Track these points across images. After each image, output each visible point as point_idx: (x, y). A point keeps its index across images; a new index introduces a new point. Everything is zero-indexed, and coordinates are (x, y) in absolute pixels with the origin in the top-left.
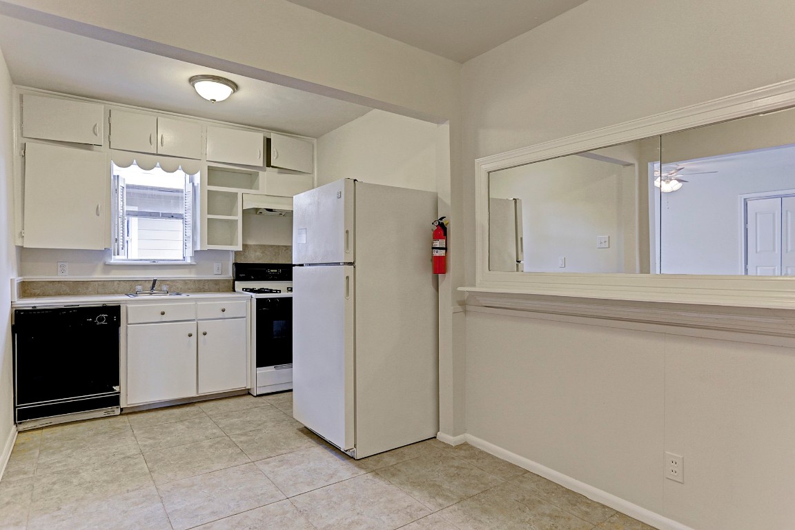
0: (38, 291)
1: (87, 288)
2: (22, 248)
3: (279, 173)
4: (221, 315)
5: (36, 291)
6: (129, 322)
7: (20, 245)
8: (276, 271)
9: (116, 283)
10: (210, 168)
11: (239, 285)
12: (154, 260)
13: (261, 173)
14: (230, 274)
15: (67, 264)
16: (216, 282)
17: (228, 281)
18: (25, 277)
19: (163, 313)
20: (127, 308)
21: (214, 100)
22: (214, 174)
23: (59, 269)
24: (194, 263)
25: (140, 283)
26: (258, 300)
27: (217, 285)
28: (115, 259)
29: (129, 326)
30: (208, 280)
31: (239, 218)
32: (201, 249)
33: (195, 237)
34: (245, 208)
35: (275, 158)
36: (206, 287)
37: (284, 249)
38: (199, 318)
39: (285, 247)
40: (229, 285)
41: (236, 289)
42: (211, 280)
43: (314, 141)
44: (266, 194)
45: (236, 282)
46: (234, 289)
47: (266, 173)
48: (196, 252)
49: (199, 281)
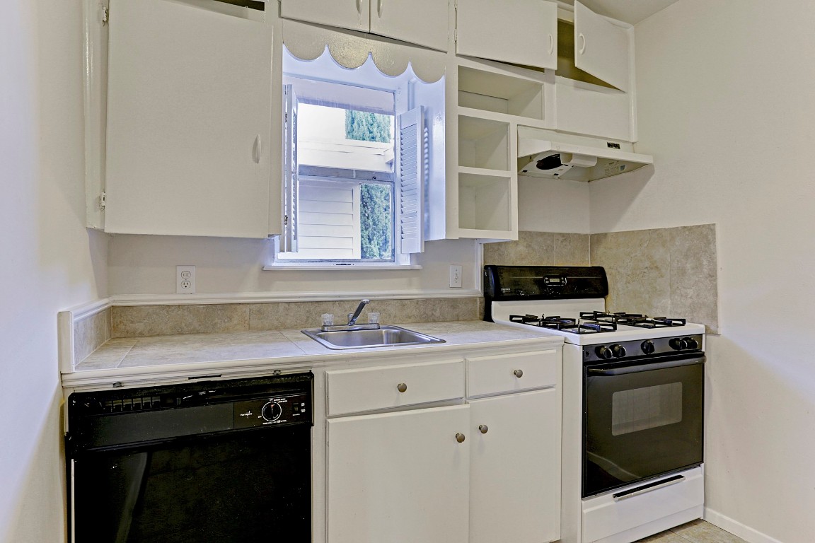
0: (140, 327)
1: (230, 319)
2: (100, 233)
4: (514, 383)
5: (136, 326)
6: (331, 413)
7: (97, 226)
8: (557, 280)
9: (281, 307)
10: (462, 71)
11: (500, 309)
12: (344, 260)
13: (548, 83)
14: (476, 288)
15: (193, 270)
16: (453, 302)
17: (473, 300)
18: (116, 298)
19: (402, 389)
20: (325, 376)
23: (180, 280)
24: (417, 267)
25: (324, 306)
26: (586, 349)
27: (454, 308)
28: (282, 259)
29: (329, 420)
30: (440, 300)
31: (513, 173)
32: (444, 238)
33: (426, 215)
34: (521, 155)
35: (581, 51)
36: (437, 313)
37: (561, 239)
38: (471, 394)
39: (562, 235)
40: (479, 306)
41: (493, 317)
42: (446, 299)
43: (630, 29)
44: (555, 128)
45: (493, 303)
46: (487, 317)
47: (555, 87)
48: (427, 244)
49: (426, 301)
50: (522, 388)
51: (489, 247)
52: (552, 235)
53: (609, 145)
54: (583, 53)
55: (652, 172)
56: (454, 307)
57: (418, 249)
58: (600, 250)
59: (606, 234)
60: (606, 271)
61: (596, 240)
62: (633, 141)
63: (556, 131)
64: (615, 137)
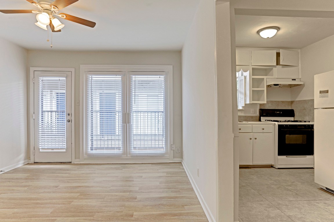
3: (282, 67)
4: (262, 131)
8: (279, 112)
10: (253, 69)
11: (263, 119)
13: (274, 68)
14: (258, 114)
16: (252, 117)
17: (257, 117)
21: (269, 37)
22: (255, 71)
24: (244, 109)
26: (279, 125)
30: (249, 116)
31: (265, 89)
32: (249, 103)
33: (245, 98)
34: (267, 85)
35: (282, 61)
36: (248, 119)
37: (281, 102)
38: (253, 132)
39: (282, 101)
40: (258, 118)
41: (261, 120)
42: (250, 116)
43: (299, 51)
44: (276, 77)
45: (261, 117)
46: (260, 120)
47: (276, 68)
48: (246, 104)
49: (245, 116)
50: (264, 132)
51: (261, 105)
52: (279, 101)
53: (292, 80)
54: (283, 61)
55: (304, 86)
56: (252, 118)
57: (244, 105)
58: (293, 105)
59: (294, 101)
60: (294, 110)
61: (292, 102)
62: (300, 78)
63: (277, 78)
64: (294, 78)
